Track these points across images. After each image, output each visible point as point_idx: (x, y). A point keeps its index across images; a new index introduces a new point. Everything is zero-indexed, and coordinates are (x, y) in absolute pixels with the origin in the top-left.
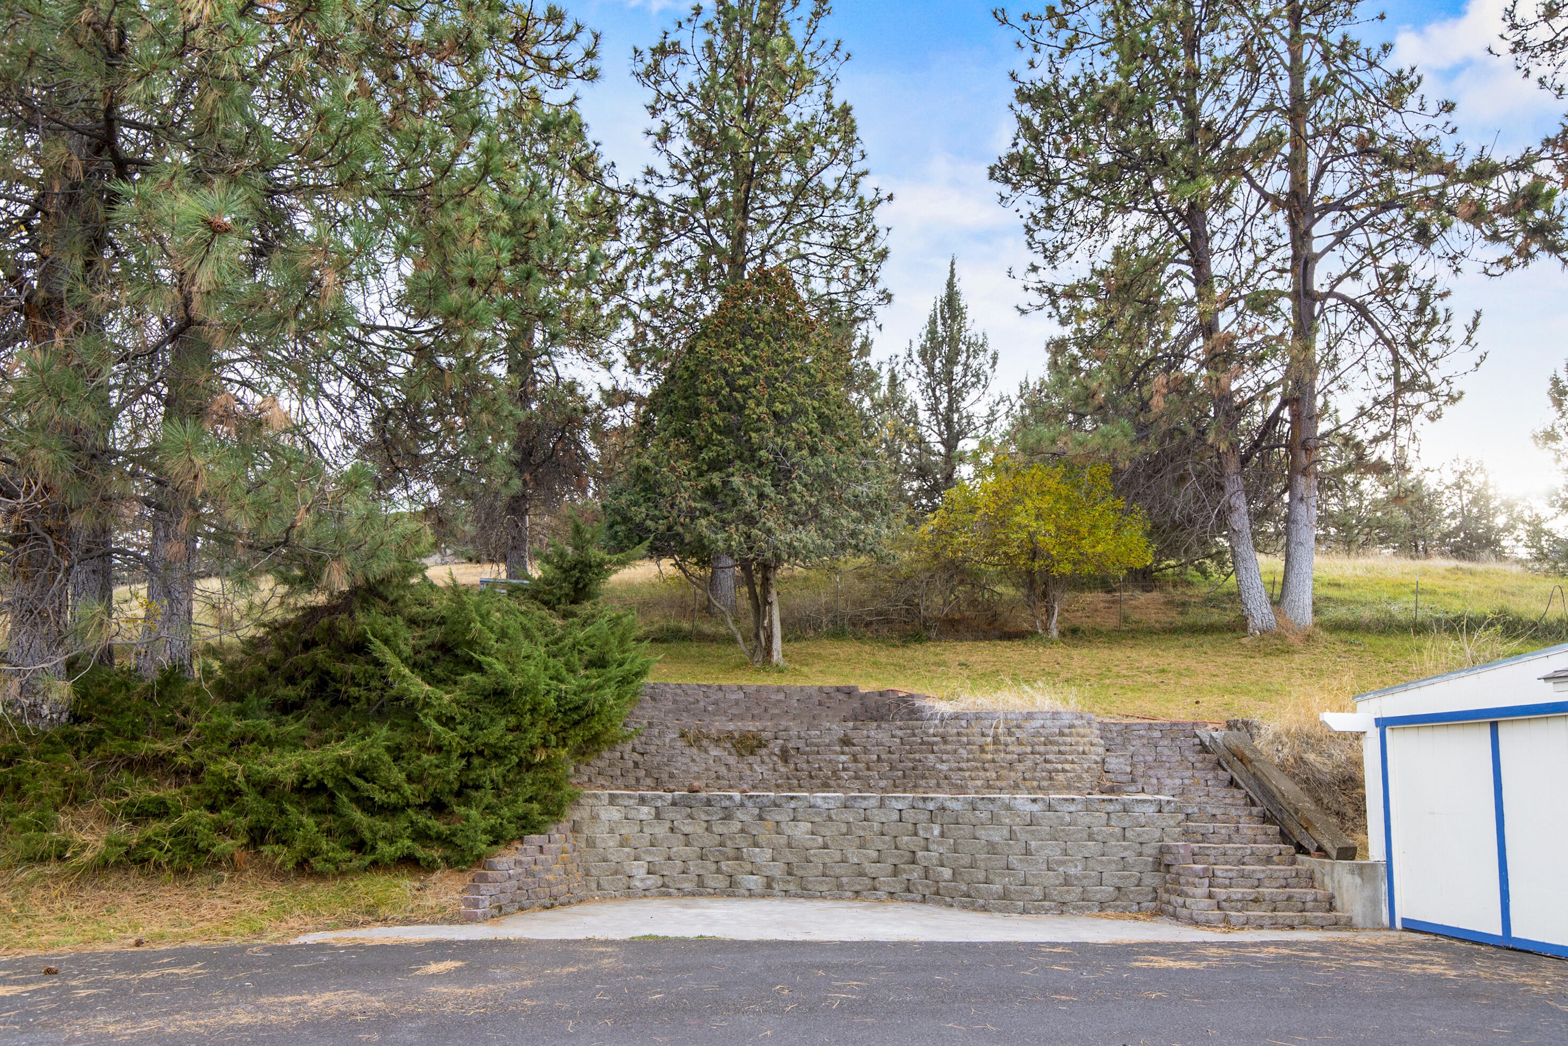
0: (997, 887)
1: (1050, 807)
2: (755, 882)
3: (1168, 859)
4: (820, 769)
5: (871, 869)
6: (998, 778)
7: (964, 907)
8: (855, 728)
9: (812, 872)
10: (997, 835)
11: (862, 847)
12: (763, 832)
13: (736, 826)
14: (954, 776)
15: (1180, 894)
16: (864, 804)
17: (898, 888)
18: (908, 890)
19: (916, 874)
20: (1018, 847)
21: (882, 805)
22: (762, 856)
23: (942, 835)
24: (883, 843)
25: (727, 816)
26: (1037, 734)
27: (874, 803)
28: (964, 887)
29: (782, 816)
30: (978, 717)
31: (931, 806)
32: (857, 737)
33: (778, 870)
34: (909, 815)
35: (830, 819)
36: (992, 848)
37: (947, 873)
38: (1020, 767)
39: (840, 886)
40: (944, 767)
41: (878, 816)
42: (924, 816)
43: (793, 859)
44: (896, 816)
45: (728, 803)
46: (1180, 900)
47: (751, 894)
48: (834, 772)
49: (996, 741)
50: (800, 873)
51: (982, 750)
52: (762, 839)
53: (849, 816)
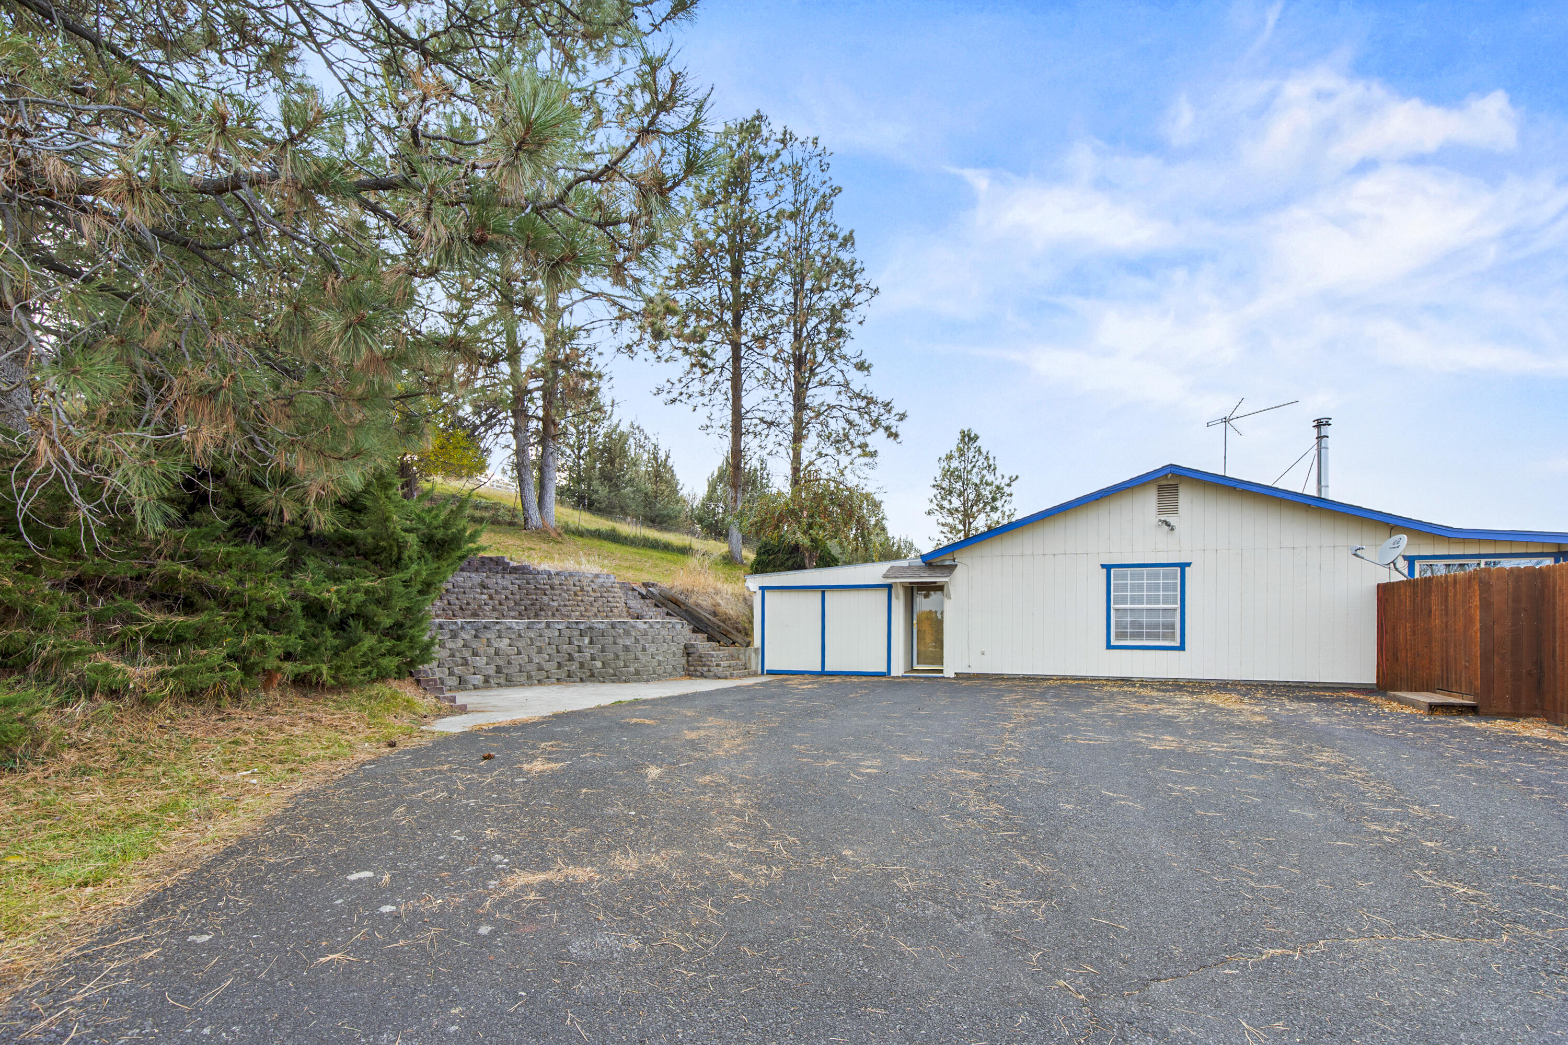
0: (632, 669)
1: (651, 627)
2: (478, 679)
3: (691, 650)
4: (468, 604)
5: (547, 666)
6: (586, 610)
7: (613, 682)
8: (487, 577)
9: (514, 669)
10: (629, 642)
11: (538, 653)
12: (479, 645)
13: (460, 643)
14: (563, 609)
15: (704, 665)
16: (539, 626)
17: (564, 675)
18: (569, 676)
19: (574, 667)
20: (640, 647)
21: (548, 625)
22: (481, 661)
23: (591, 642)
24: (552, 650)
25: (454, 635)
26: (602, 586)
27: (543, 625)
28: (611, 671)
29: (491, 635)
30: (571, 575)
31: (582, 627)
32: (490, 582)
33: (491, 670)
34: (567, 633)
35: (520, 636)
36: (626, 648)
37: (599, 664)
38: (596, 604)
39: (529, 677)
40: (556, 604)
41: (548, 634)
42: (576, 633)
43: (501, 663)
44: (557, 634)
45: (454, 627)
46: (706, 669)
47: (476, 688)
48: (479, 606)
49: (582, 590)
50: (505, 671)
51: (576, 595)
52: (481, 651)
53: (532, 634)
